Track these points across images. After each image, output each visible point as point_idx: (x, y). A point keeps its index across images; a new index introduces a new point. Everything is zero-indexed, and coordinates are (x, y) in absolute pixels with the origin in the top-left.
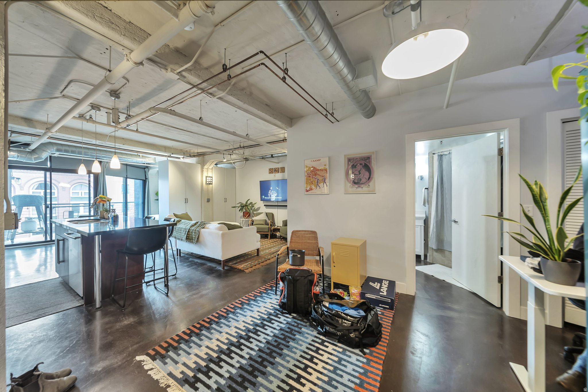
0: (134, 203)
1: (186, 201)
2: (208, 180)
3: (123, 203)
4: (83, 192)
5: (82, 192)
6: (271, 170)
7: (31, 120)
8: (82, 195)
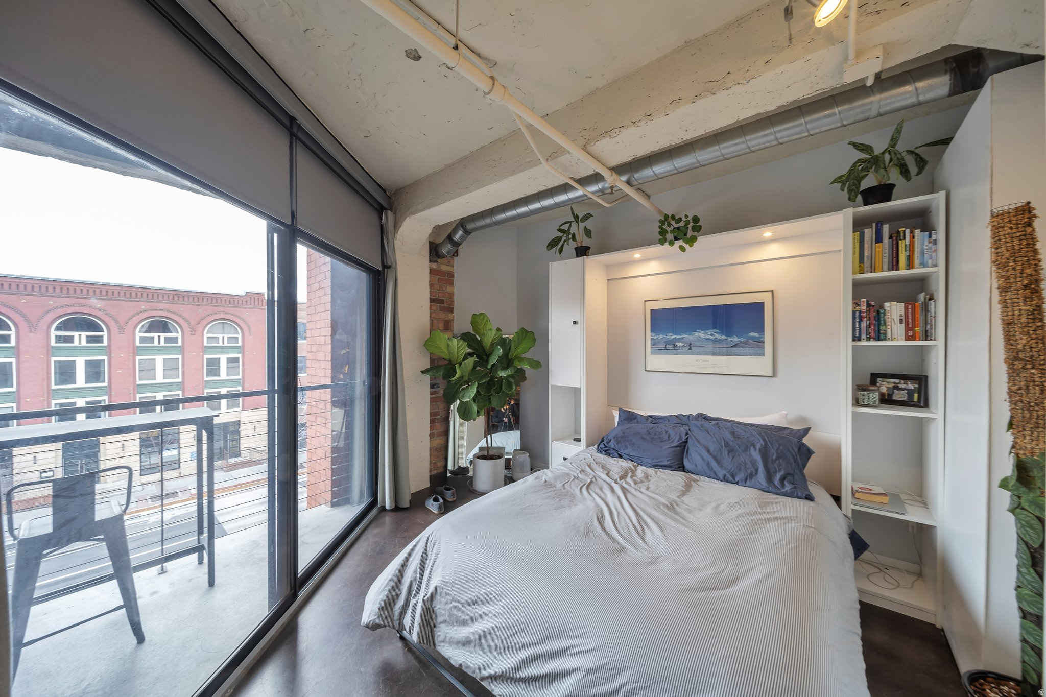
0: (329, 390)
4: (226, 336)
5: (223, 337)
8: (223, 344)
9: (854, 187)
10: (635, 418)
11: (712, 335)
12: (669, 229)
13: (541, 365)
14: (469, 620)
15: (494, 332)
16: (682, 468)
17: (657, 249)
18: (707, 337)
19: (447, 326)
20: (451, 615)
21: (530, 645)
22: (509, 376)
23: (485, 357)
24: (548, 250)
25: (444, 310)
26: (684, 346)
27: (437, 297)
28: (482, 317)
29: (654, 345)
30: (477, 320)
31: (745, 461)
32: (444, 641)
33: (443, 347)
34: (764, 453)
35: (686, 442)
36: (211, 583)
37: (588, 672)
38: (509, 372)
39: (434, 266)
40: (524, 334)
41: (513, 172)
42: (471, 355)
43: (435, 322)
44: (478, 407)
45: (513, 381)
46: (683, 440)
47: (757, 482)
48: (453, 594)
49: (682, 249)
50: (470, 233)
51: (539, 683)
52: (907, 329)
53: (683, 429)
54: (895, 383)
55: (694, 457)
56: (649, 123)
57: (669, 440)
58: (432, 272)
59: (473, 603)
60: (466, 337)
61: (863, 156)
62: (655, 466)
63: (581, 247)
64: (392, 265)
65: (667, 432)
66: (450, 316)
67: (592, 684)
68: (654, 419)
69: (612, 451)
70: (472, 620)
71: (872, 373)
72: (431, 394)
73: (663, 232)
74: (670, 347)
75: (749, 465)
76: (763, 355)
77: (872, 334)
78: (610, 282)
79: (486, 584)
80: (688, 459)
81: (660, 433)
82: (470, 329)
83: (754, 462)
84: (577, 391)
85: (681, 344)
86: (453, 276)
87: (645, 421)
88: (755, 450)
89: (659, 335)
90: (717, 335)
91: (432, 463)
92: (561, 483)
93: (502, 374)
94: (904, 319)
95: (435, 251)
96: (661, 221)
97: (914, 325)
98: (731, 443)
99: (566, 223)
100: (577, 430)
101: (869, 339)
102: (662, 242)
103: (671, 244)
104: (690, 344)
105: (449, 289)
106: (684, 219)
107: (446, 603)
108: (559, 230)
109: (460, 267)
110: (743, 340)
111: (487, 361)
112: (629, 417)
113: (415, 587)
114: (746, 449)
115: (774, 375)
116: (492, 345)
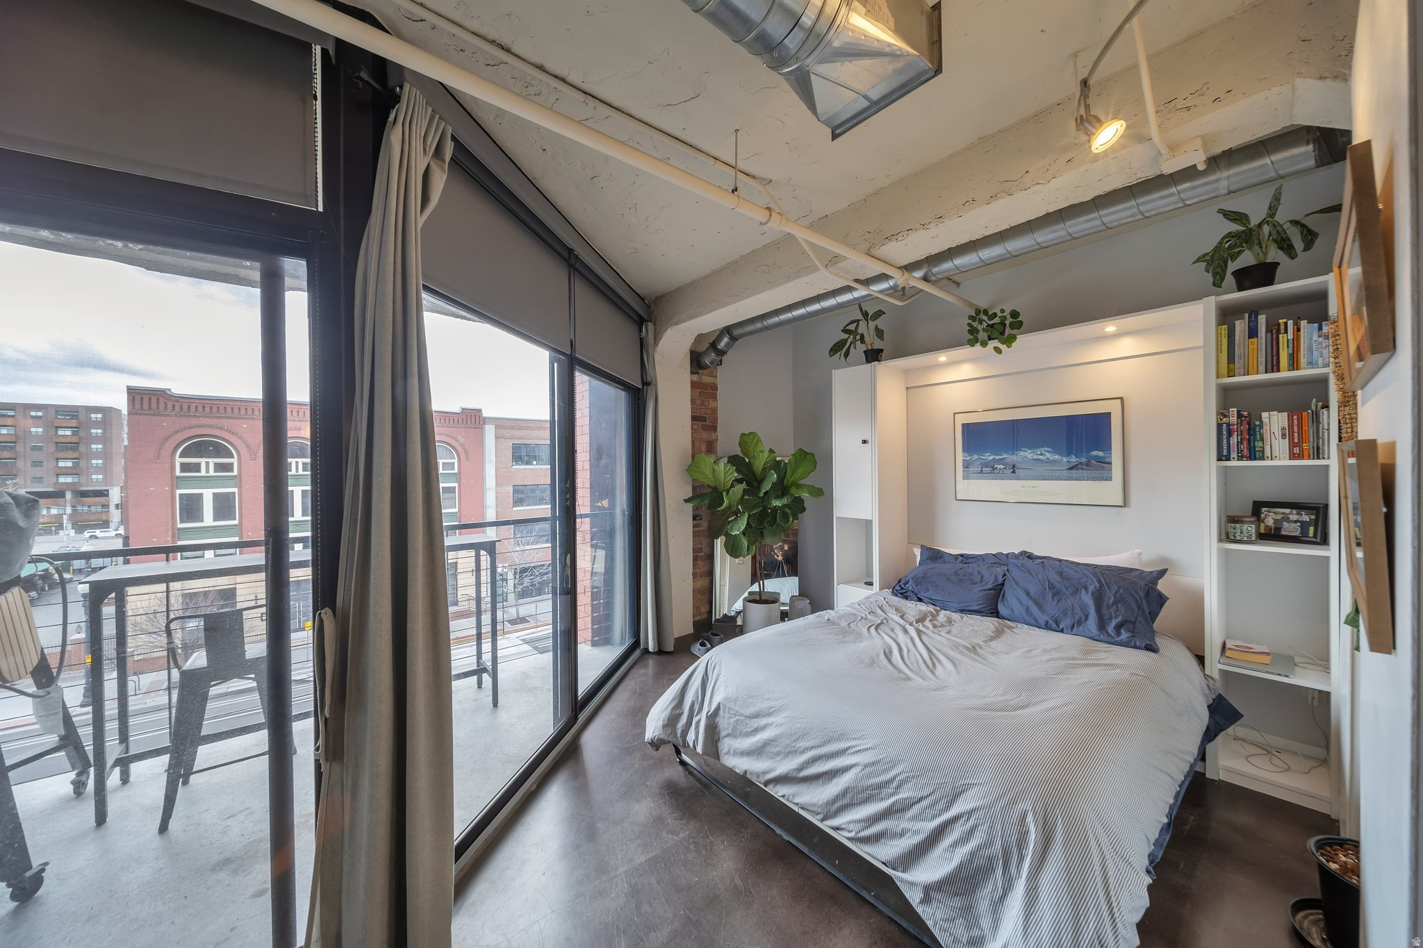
9: (1219, 270)
10: (941, 558)
11: (1041, 454)
12: (980, 327)
13: (823, 493)
14: (752, 731)
15: (766, 454)
16: (996, 614)
17: (967, 351)
18: (1036, 457)
19: (711, 448)
20: (734, 729)
21: (812, 748)
22: (785, 506)
23: (756, 484)
24: (831, 356)
25: (706, 428)
26: (1006, 468)
27: (698, 415)
28: (752, 437)
29: (967, 467)
30: (746, 440)
31: (1073, 605)
32: (728, 753)
33: (709, 473)
34: (1098, 598)
35: (1003, 584)
36: (495, 703)
37: (866, 766)
38: (785, 501)
39: (695, 378)
40: (803, 455)
41: (789, 279)
42: (739, 481)
43: (697, 443)
44: (748, 542)
45: (789, 512)
46: (1000, 582)
47: (1086, 629)
48: (736, 709)
49: (998, 350)
50: (737, 340)
51: (821, 781)
52: (1292, 445)
53: (1000, 570)
54: (1283, 513)
55: (1012, 601)
56: (940, 225)
57: (981, 582)
58: (694, 385)
59: (757, 716)
60: (734, 460)
61: (1235, 227)
62: (962, 611)
63: (872, 350)
64: (652, 380)
65: (979, 573)
66: (714, 436)
67: (869, 776)
68: (965, 558)
69: (909, 594)
70: (756, 731)
71: (1254, 501)
72: (694, 527)
73: (973, 331)
74: (989, 471)
75: (1078, 610)
76: (1110, 479)
77: (1246, 452)
78: (909, 390)
79: (768, 699)
80: (1004, 604)
81: (971, 575)
82: (738, 451)
83: (1084, 608)
84: (868, 523)
85: (1002, 466)
86: (716, 389)
87: (953, 560)
88: (1087, 593)
89: (972, 455)
90: (1048, 455)
91: (696, 608)
92: (846, 622)
93: (777, 503)
94: (1288, 433)
95: (696, 360)
96: (971, 317)
97: (1301, 441)
98: (1058, 585)
99: (852, 322)
100: (869, 572)
101: (1241, 458)
102: (972, 343)
103: (984, 344)
104: (1014, 466)
105: (712, 404)
106: (999, 314)
107: (730, 718)
108: (845, 331)
109: (726, 378)
110: (1084, 460)
111: (759, 489)
112: (932, 555)
113: (697, 707)
114: (1076, 591)
115: (1126, 503)
116: (764, 469)
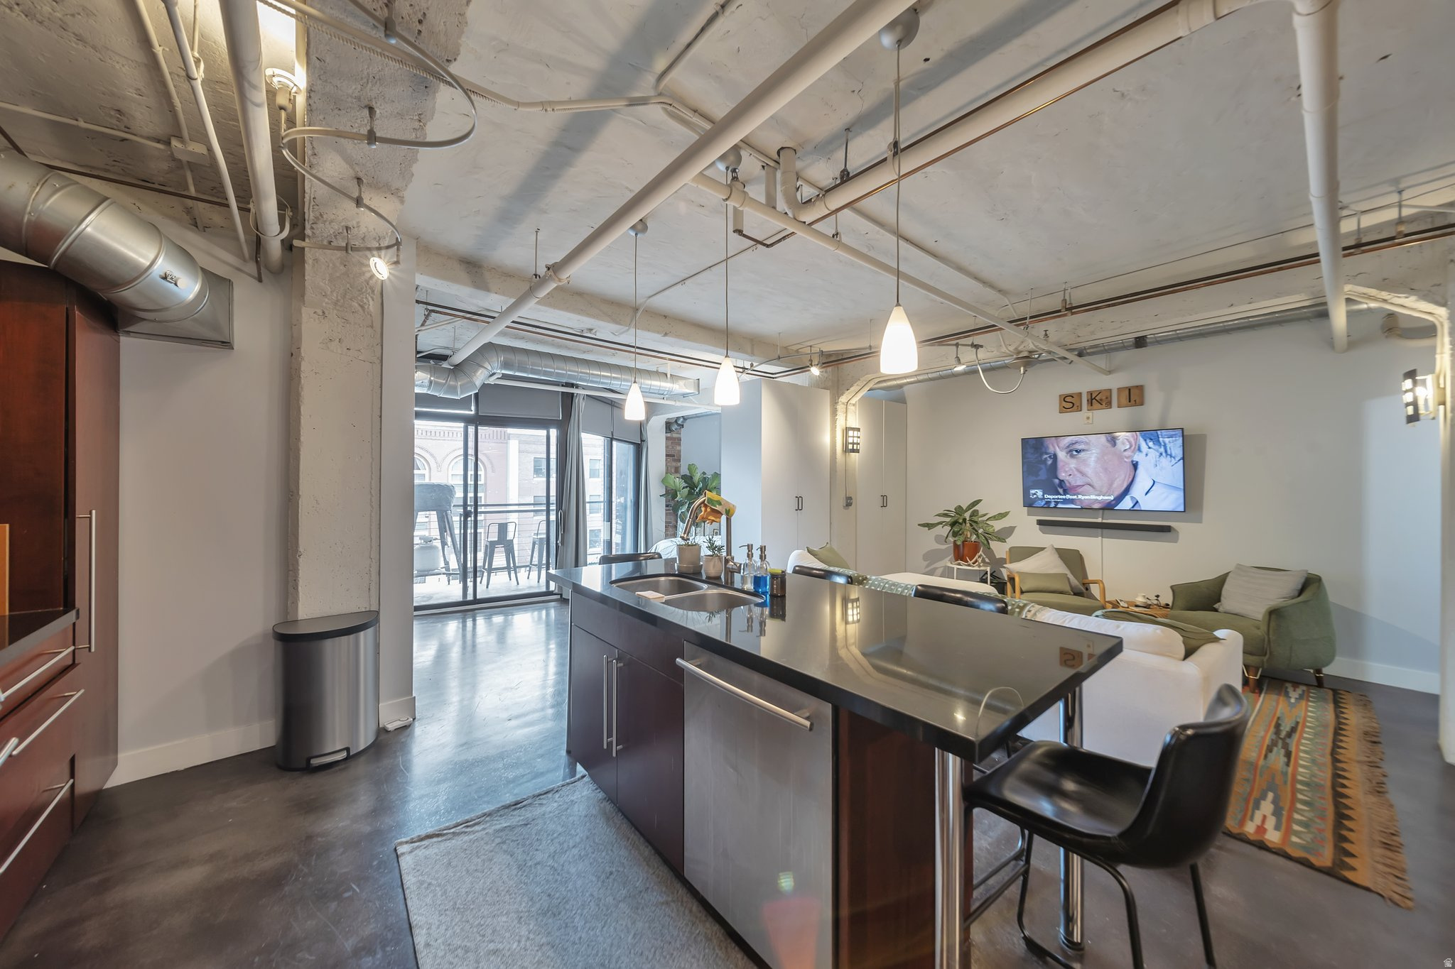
1: (800, 504)
2: (850, 440)
3: (604, 502)
6: (1067, 399)
7: (480, 267)
15: (699, 474)
19: (677, 470)
25: (675, 460)
27: (670, 453)
28: (694, 466)
30: (692, 467)
33: (672, 483)
39: (669, 435)
42: (687, 487)
43: (669, 468)
50: (687, 420)
58: (667, 437)
60: (684, 477)
64: (645, 439)
66: (679, 464)
72: (666, 510)
82: (687, 473)
86: (681, 440)
95: (668, 425)
105: (678, 448)
109: (684, 436)
116: (698, 480)
